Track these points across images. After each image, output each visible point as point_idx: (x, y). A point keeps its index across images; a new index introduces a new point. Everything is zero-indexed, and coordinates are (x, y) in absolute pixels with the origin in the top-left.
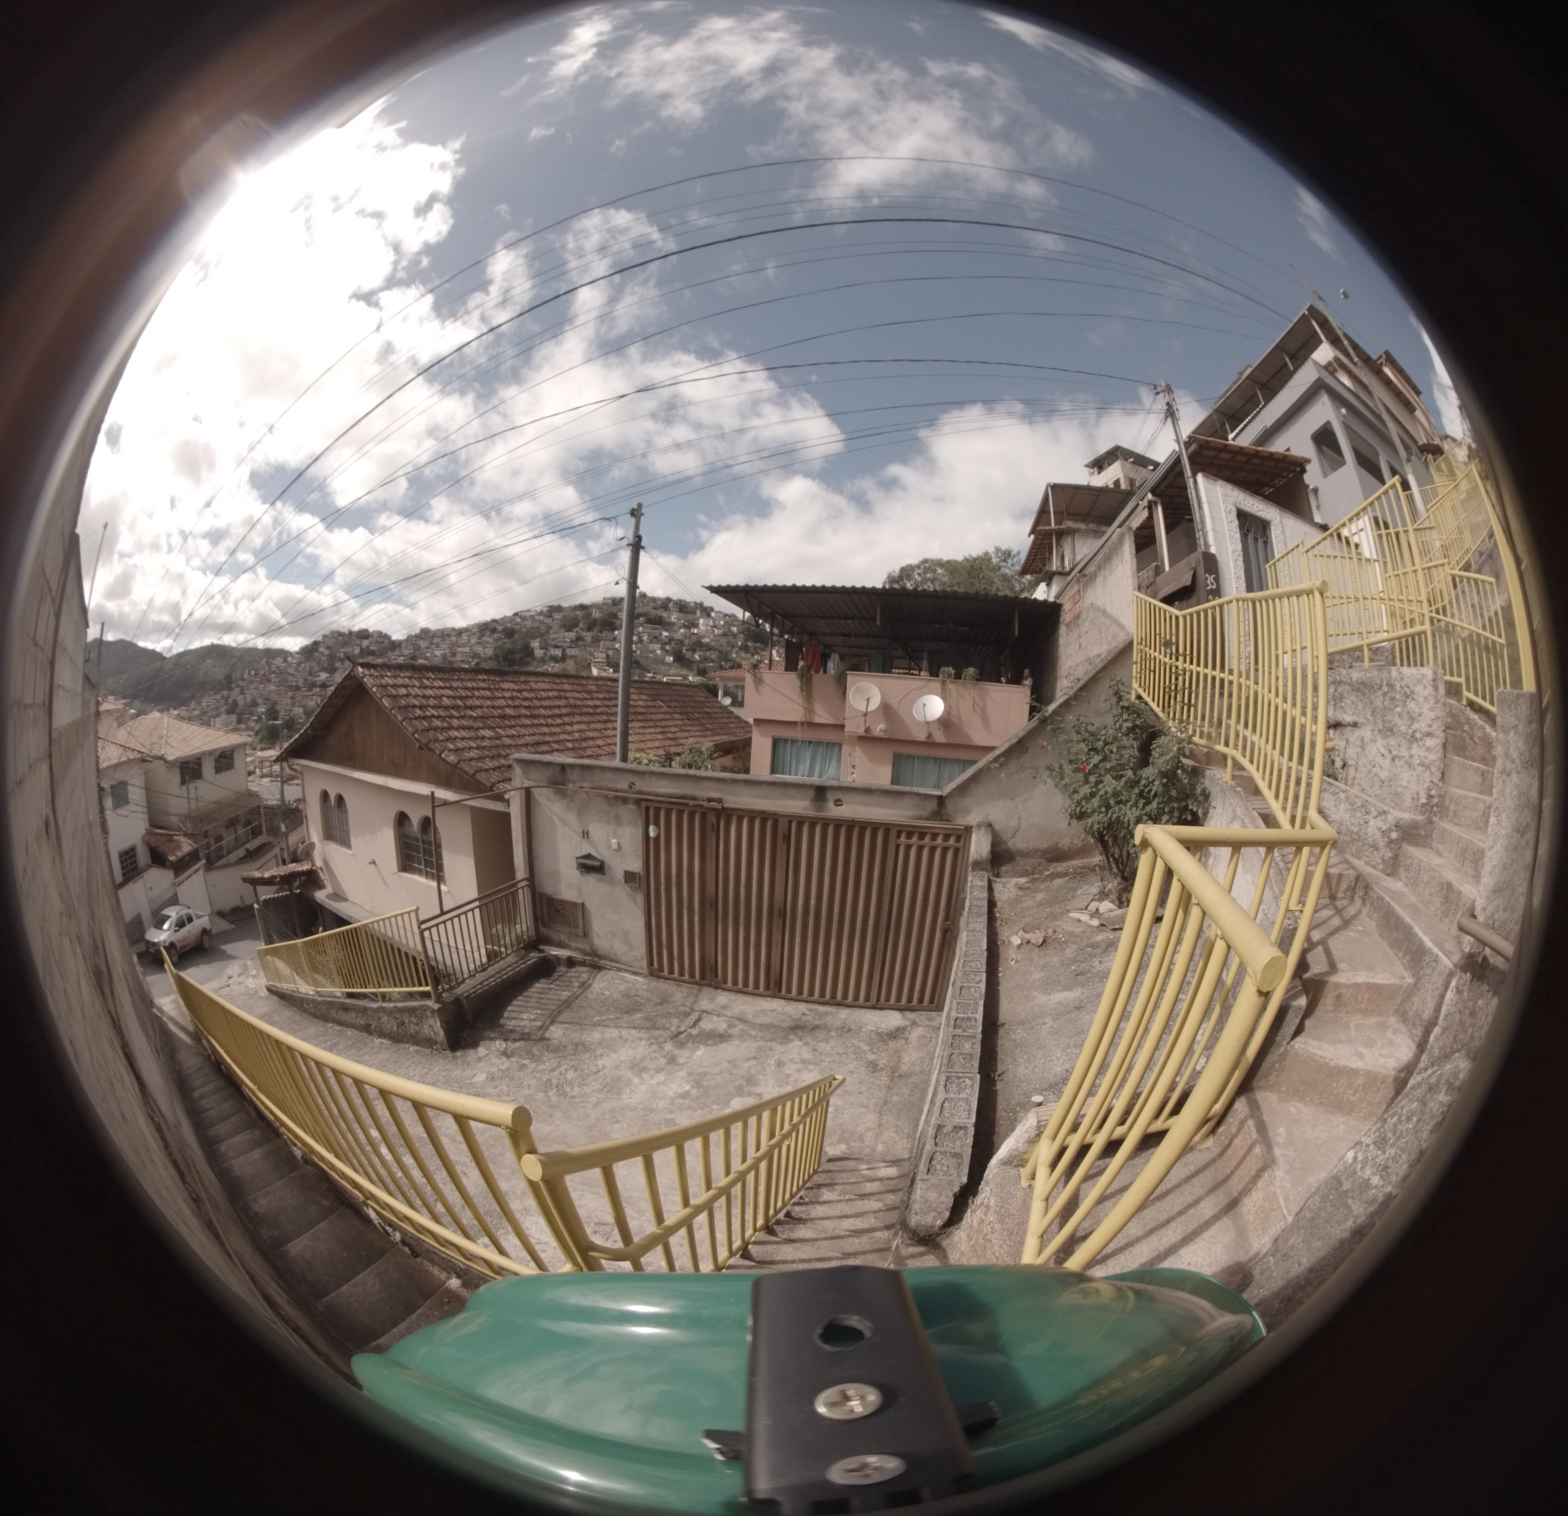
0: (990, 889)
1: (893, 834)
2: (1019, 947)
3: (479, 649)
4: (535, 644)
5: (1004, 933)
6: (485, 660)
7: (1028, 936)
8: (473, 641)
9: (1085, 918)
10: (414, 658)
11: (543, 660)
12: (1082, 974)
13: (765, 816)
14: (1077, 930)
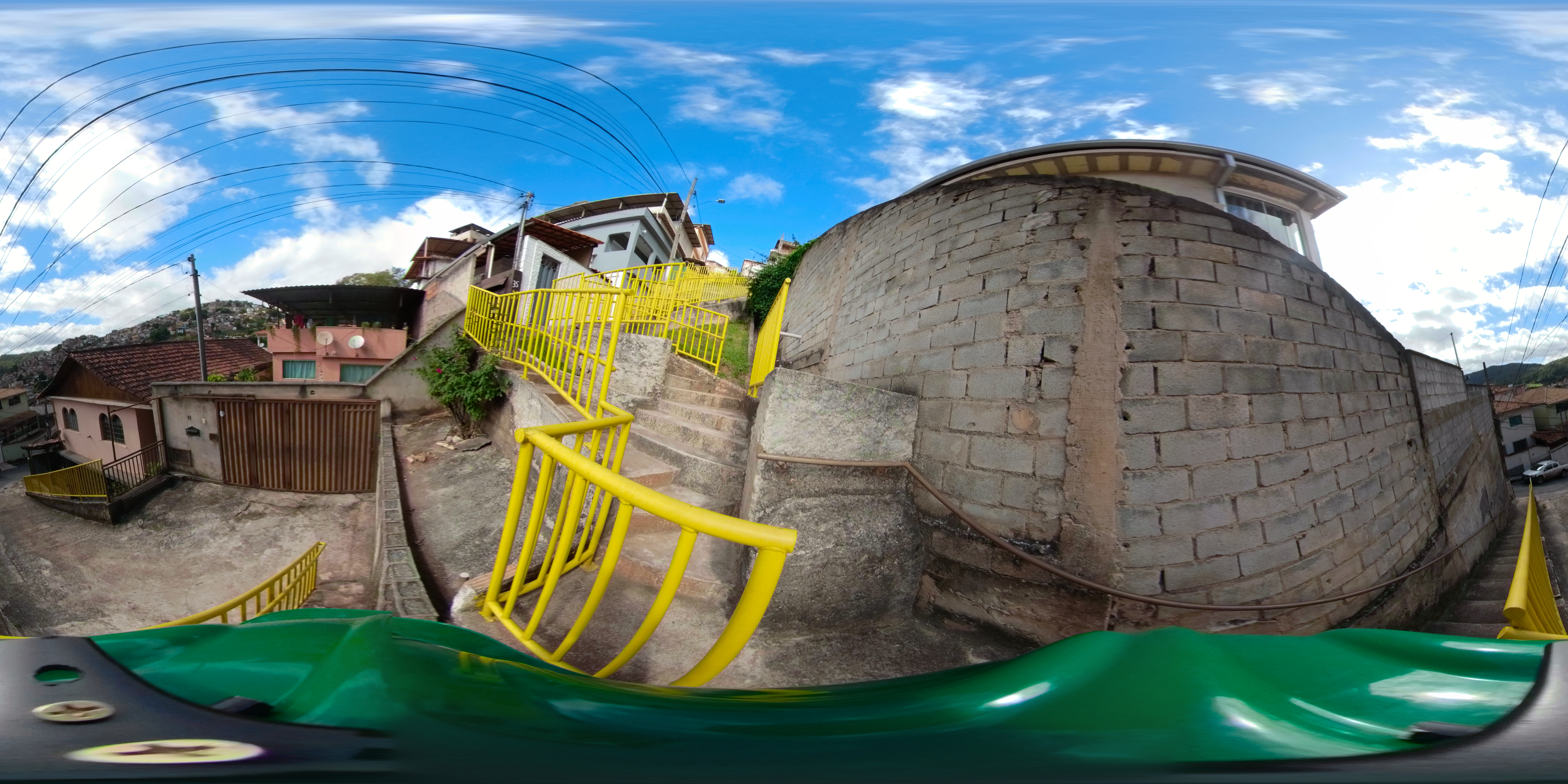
0: (393, 432)
1: (341, 407)
2: (413, 463)
3: (143, 335)
4: (170, 329)
5: (403, 454)
6: (147, 339)
7: (417, 457)
8: (139, 332)
9: (446, 445)
10: (111, 343)
11: (175, 336)
12: (451, 477)
13: (277, 402)
14: (443, 452)
